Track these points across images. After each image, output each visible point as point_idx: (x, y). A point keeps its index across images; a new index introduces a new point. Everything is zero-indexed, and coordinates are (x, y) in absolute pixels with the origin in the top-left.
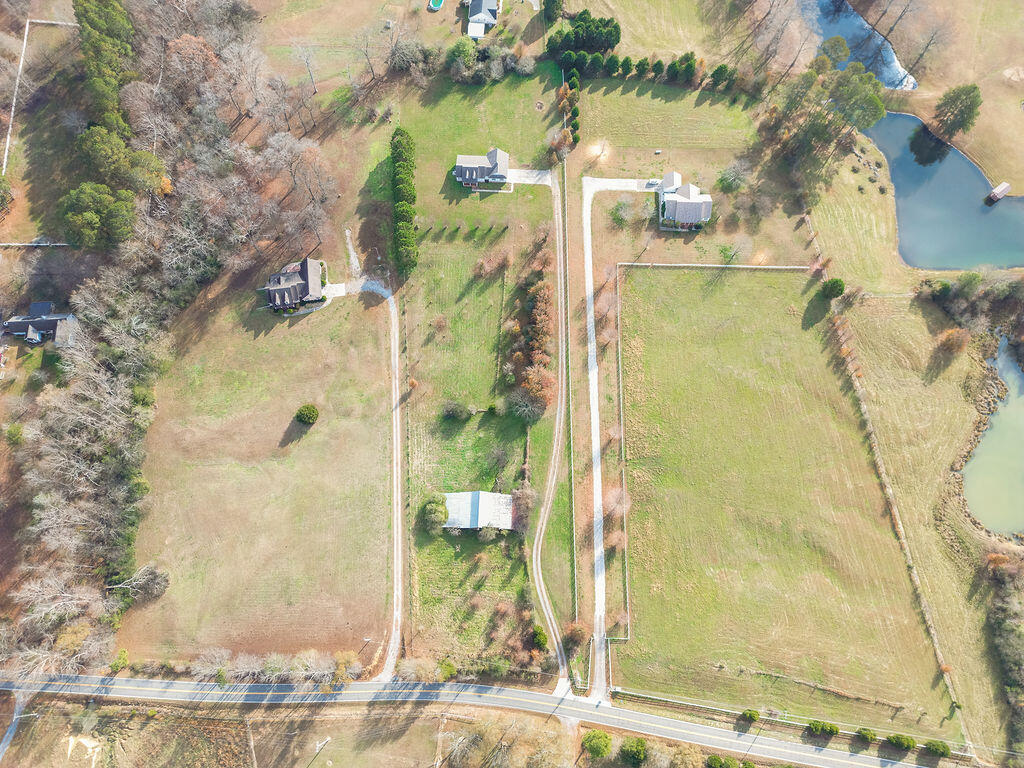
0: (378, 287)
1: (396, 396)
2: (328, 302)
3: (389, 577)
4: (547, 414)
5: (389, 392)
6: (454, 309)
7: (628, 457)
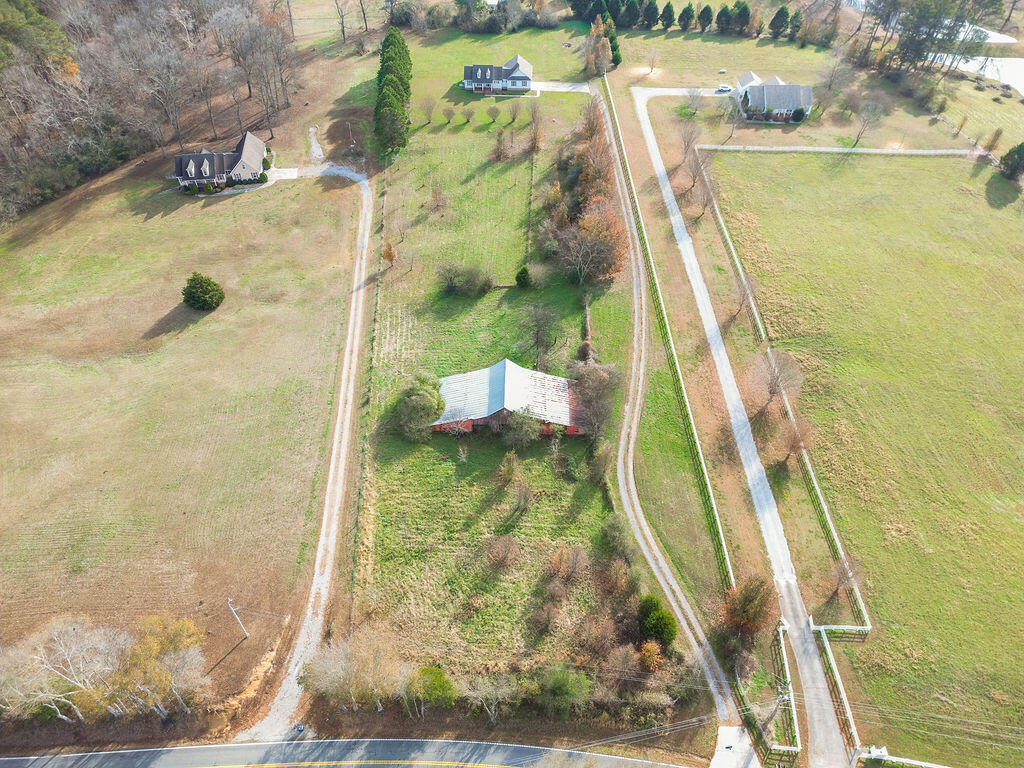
0: (346, 171)
1: (360, 276)
2: (269, 183)
3: (315, 516)
4: (614, 288)
5: (349, 273)
6: (460, 191)
7: (773, 335)
